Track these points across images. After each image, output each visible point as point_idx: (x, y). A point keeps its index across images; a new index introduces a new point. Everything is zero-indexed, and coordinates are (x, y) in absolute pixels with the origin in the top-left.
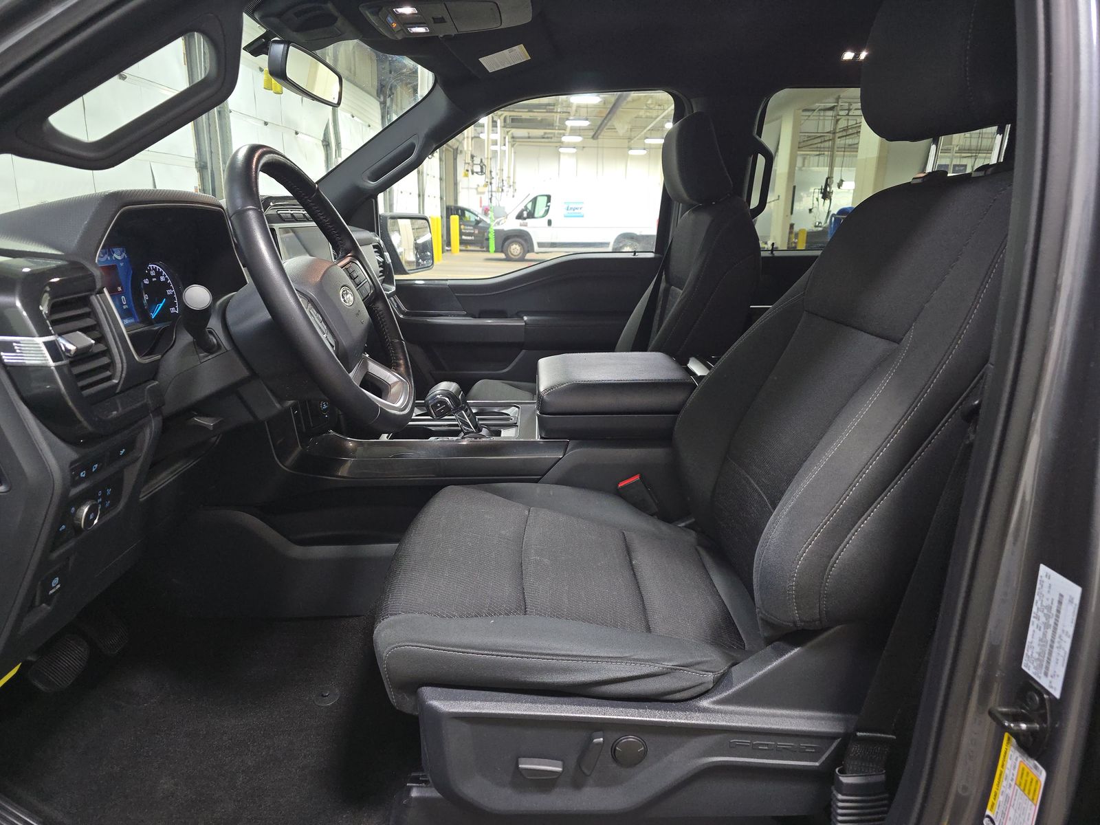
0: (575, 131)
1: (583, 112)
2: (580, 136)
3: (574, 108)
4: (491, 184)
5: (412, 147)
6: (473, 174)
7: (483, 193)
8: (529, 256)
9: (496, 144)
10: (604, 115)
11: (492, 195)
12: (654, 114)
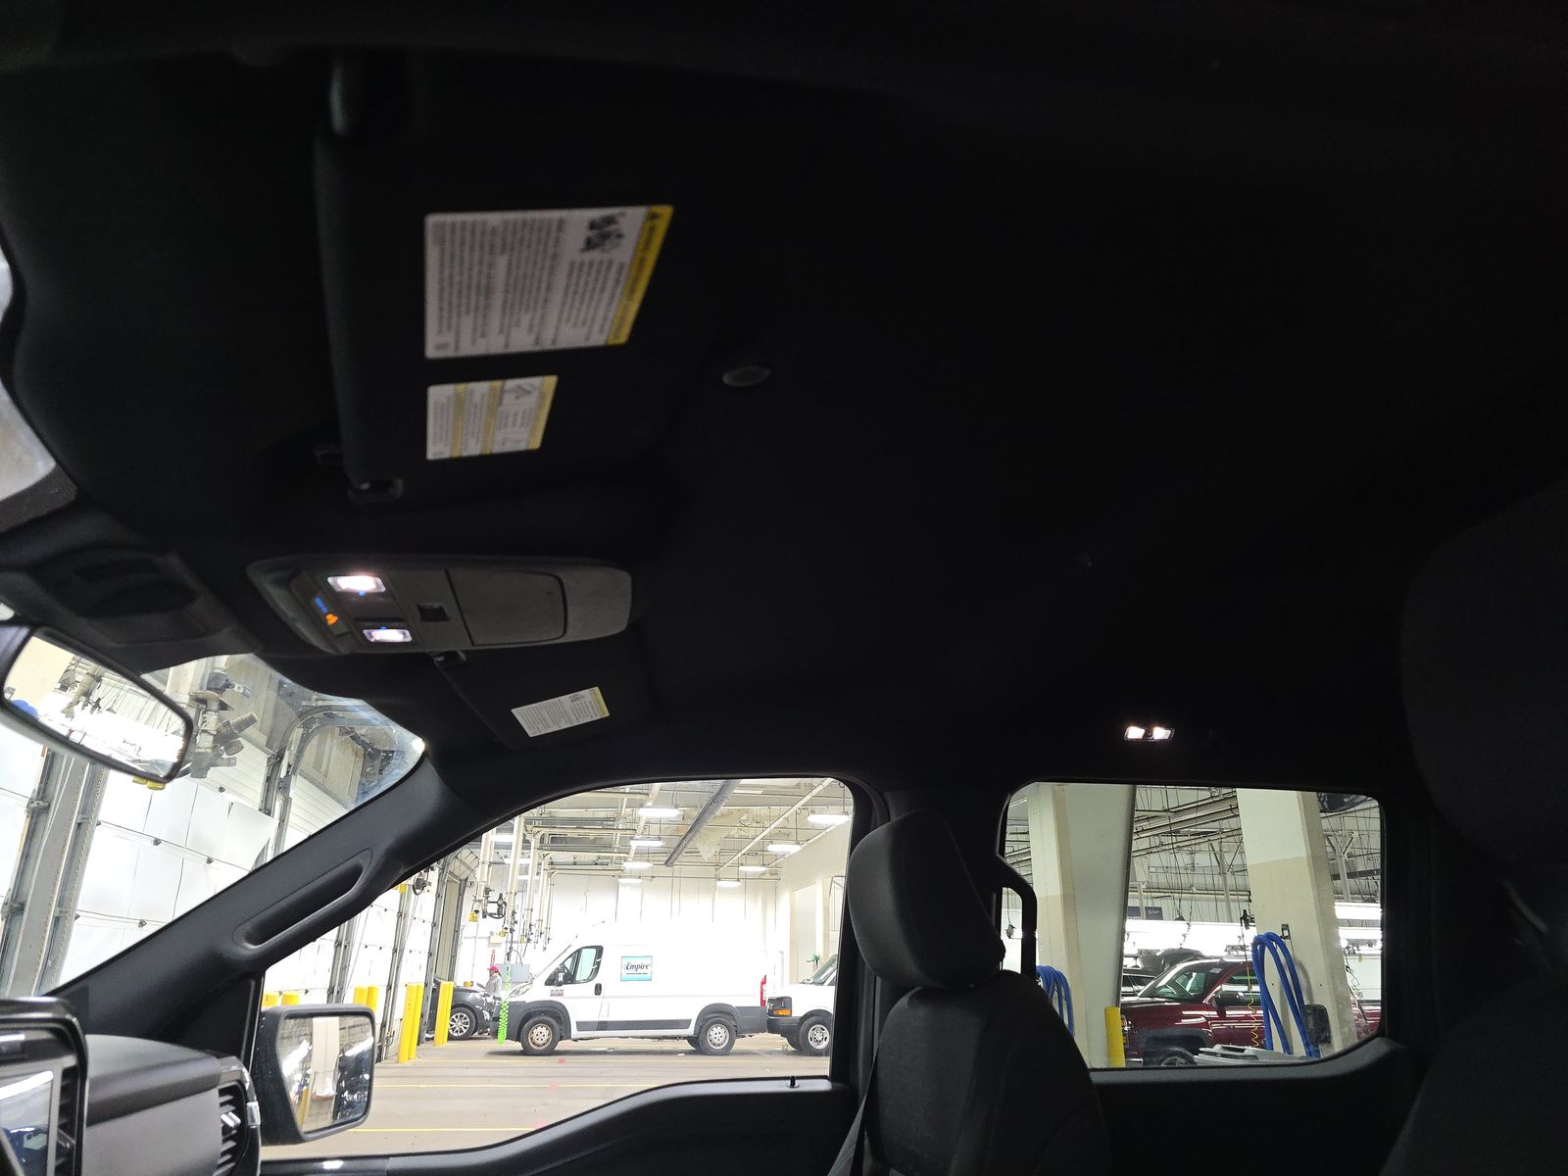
0: (642, 854)
1: (654, 829)
2: (648, 861)
3: (642, 824)
4: (512, 931)
5: (356, 872)
6: (484, 917)
7: (499, 944)
8: (561, 1045)
9: (527, 873)
10: (683, 834)
11: (511, 948)
12: (751, 833)
